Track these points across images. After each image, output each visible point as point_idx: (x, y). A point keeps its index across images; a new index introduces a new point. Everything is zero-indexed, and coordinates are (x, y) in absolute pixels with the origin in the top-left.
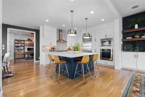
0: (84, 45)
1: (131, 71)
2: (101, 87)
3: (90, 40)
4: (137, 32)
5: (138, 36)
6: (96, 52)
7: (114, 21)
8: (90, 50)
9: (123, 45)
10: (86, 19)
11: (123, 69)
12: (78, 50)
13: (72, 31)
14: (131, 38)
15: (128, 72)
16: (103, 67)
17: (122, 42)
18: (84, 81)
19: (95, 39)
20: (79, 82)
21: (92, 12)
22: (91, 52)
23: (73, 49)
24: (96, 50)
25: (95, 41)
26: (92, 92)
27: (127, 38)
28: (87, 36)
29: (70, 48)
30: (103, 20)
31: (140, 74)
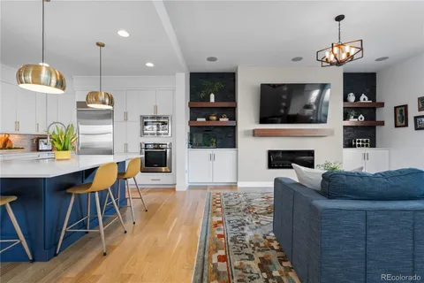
0: (84, 128)
1: (205, 188)
2: (156, 241)
3: (108, 115)
4: (212, 109)
5: (215, 118)
6: (126, 151)
7: (174, 74)
8: (109, 146)
9: (191, 135)
10: (98, 44)
11: (191, 188)
12: (65, 149)
13: (44, 75)
14: (204, 120)
15: (200, 192)
16: (148, 192)
17: (189, 128)
18: (103, 247)
19: (126, 114)
20: (80, 258)
21: (123, 34)
22: (110, 152)
23: (27, 144)
24: (126, 145)
25: (126, 120)
26: (134, 264)
27: (198, 120)
28: (104, 103)
29: (7, 141)
30: (150, 65)
31: (218, 191)
